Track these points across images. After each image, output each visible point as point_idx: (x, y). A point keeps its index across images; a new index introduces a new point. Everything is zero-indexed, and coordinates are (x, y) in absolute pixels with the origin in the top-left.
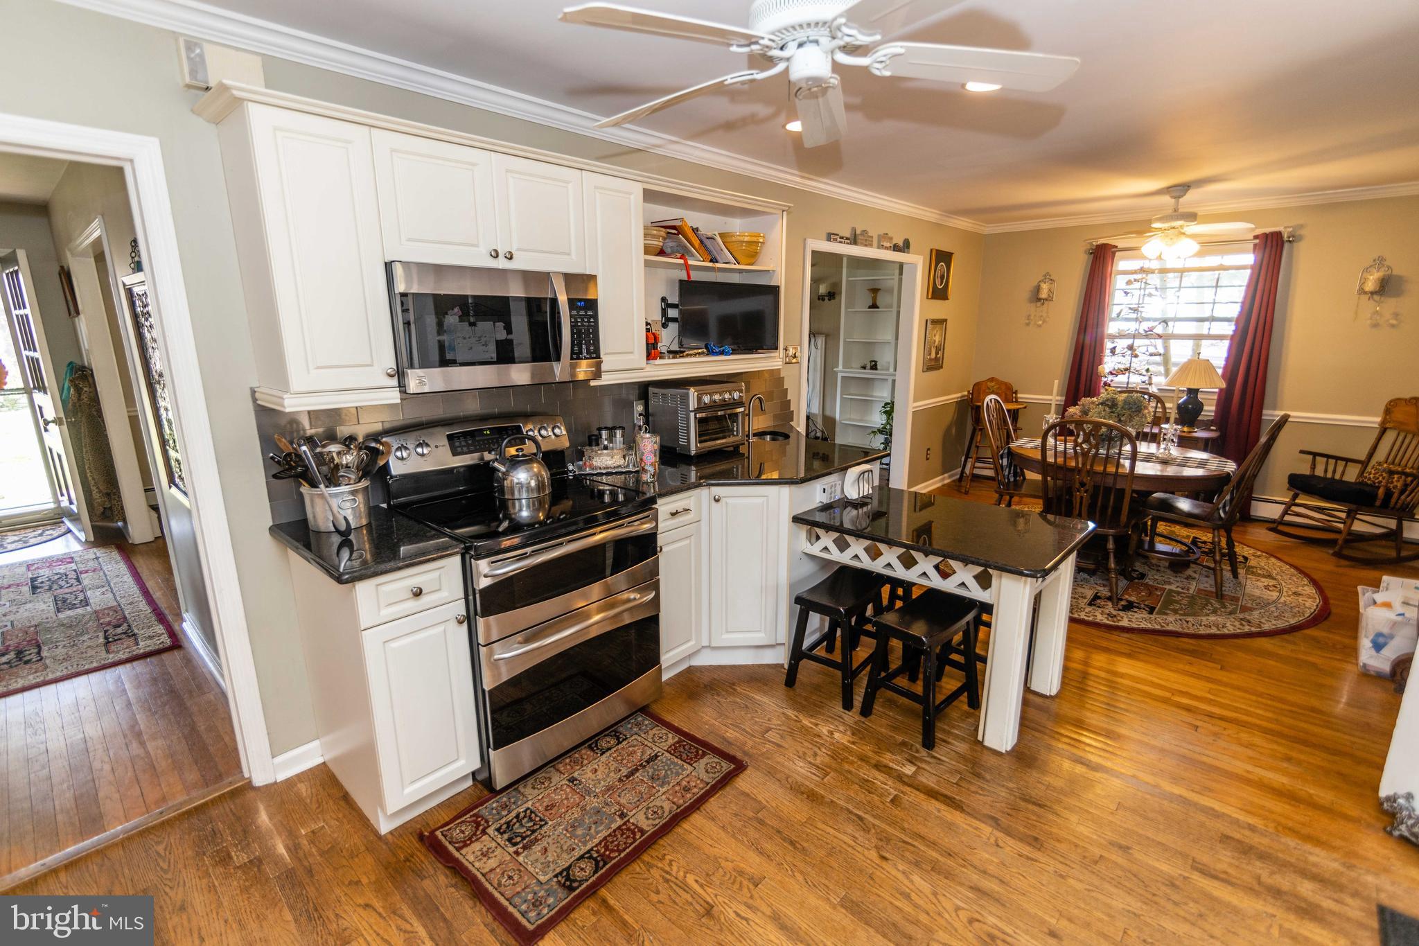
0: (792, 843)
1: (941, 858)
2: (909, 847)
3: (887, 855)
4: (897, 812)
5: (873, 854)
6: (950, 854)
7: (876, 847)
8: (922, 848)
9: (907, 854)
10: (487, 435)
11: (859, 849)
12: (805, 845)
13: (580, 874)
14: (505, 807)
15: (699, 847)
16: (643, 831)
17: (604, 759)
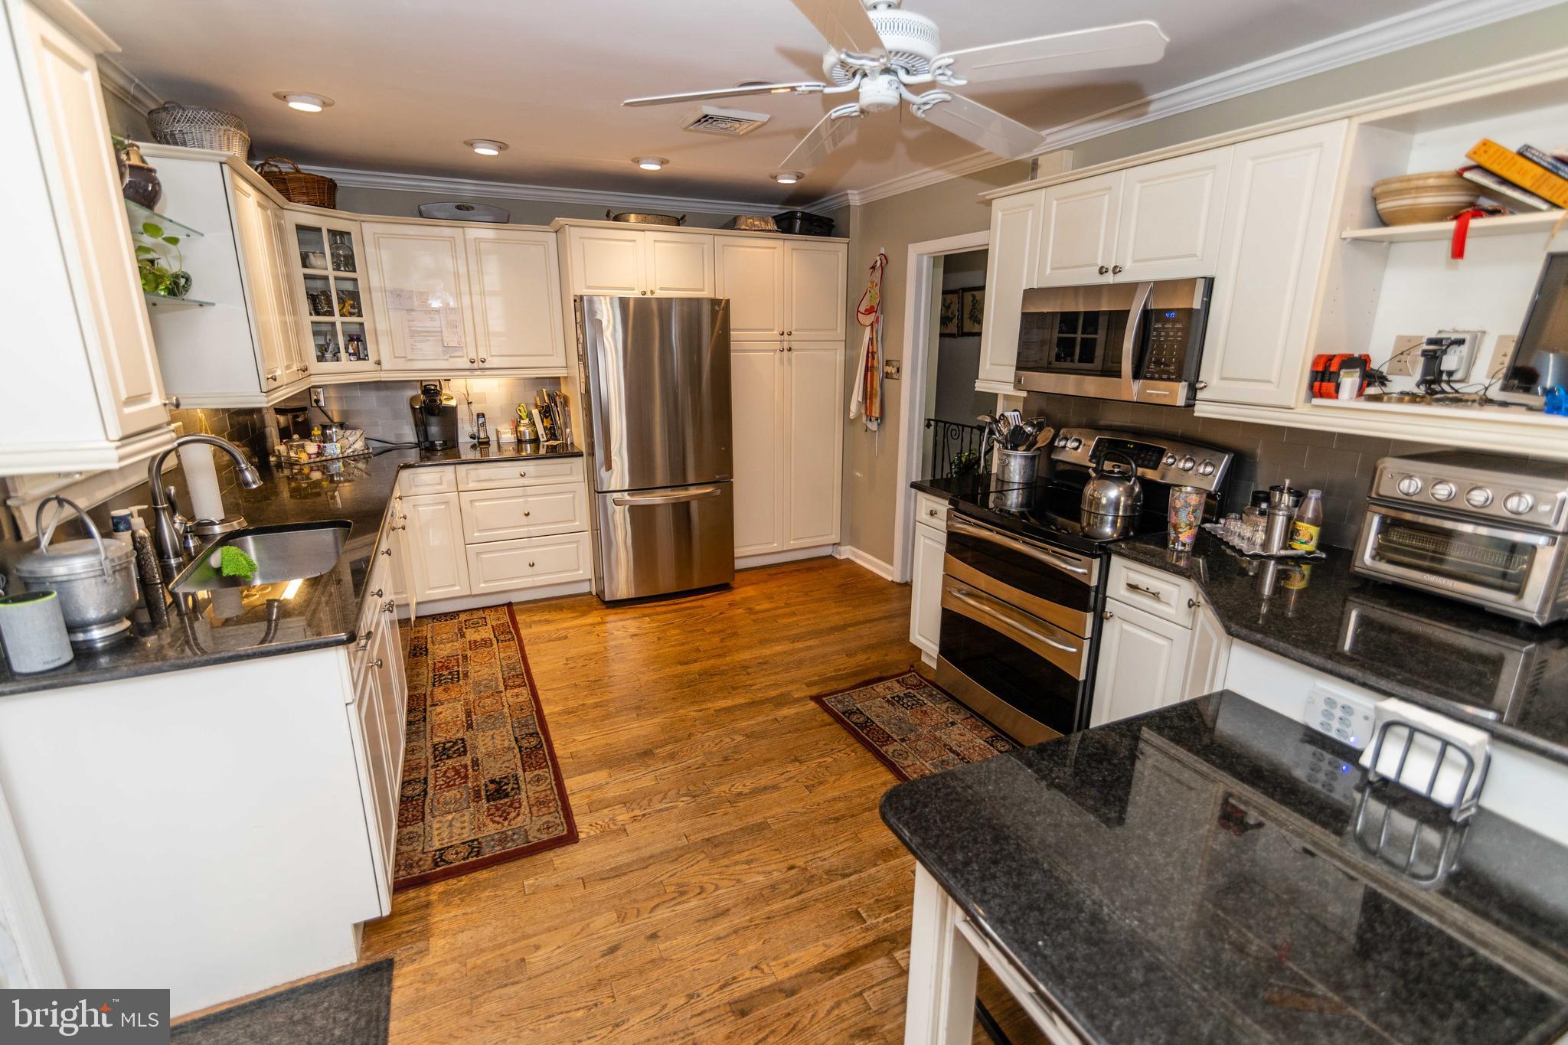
0: (837, 819)
1: (768, 909)
2: (793, 892)
3: (793, 872)
4: (840, 908)
5: (800, 862)
6: (769, 918)
7: (805, 869)
8: (788, 902)
9: (787, 886)
10: (1129, 448)
11: (810, 857)
12: (831, 826)
13: (854, 718)
14: (931, 695)
15: (855, 769)
16: (881, 746)
17: (979, 741)
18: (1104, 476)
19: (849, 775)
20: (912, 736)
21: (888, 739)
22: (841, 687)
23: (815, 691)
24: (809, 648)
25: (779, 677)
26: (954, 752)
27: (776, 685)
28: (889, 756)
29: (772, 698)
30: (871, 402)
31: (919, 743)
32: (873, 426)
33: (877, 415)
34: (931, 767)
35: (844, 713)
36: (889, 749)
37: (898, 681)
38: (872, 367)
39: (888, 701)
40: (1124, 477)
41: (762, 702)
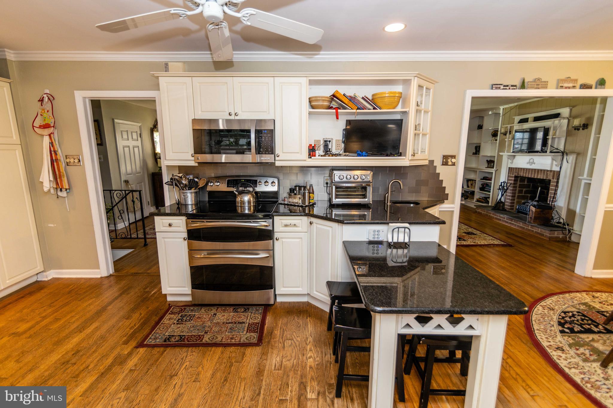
0: (226, 380)
4: (274, 405)
10: (242, 182)
12: (228, 384)
13: (173, 339)
14: (192, 310)
15: (204, 358)
16: (201, 341)
17: (231, 314)
18: (241, 193)
19: (205, 361)
20: (207, 329)
21: (200, 337)
22: (145, 333)
23: (133, 343)
24: (97, 329)
25: (100, 351)
26: (229, 323)
27: (105, 356)
28: (209, 341)
29: (112, 363)
30: (61, 181)
31: (213, 329)
32: (64, 194)
33: (67, 187)
34: (229, 334)
35: (164, 342)
36: (206, 339)
37: (169, 314)
38: (57, 160)
39: (177, 324)
40: (248, 192)
41: (109, 369)
